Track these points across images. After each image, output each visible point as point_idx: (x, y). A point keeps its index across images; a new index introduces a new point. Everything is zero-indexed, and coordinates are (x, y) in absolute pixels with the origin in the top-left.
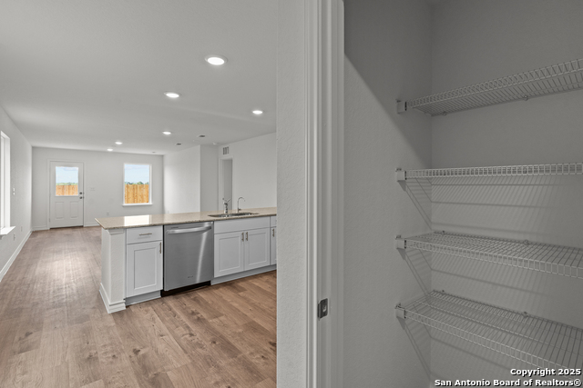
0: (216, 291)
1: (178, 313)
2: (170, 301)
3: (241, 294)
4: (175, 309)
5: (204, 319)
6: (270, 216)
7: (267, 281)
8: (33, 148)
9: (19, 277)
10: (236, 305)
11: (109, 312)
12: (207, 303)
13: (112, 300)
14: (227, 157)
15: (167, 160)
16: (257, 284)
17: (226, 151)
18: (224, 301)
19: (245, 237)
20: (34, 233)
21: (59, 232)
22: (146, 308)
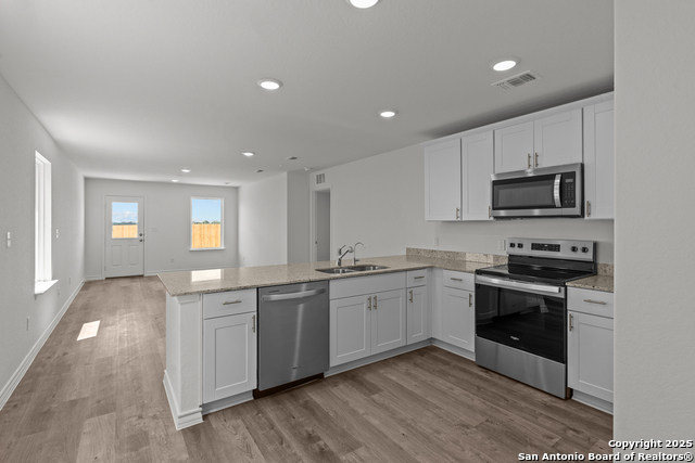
0: (334, 390)
1: (286, 434)
2: (270, 410)
3: (376, 397)
4: (278, 426)
5: (332, 453)
6: (406, 270)
7: (408, 374)
8: (86, 179)
9: (59, 353)
10: (375, 422)
11: (178, 428)
12: (326, 415)
13: (182, 409)
14: (322, 187)
15: (243, 193)
16: (394, 378)
17: (320, 179)
18: (354, 412)
19: (373, 303)
20: (87, 285)
21: (115, 282)
22: (233, 422)
